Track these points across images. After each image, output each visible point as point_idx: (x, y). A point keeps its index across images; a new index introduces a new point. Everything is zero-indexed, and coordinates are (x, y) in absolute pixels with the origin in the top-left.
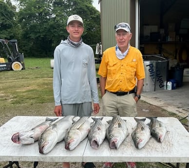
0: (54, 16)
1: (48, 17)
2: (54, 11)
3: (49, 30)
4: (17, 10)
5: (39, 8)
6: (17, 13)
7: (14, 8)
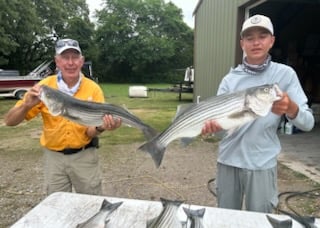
0: (136, 34)
1: (129, 36)
2: (137, 29)
3: (130, 52)
4: (96, 28)
5: (120, 25)
6: (95, 32)
7: (93, 25)
